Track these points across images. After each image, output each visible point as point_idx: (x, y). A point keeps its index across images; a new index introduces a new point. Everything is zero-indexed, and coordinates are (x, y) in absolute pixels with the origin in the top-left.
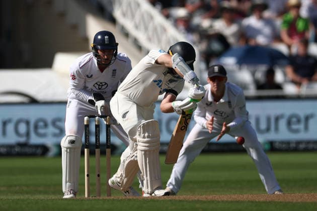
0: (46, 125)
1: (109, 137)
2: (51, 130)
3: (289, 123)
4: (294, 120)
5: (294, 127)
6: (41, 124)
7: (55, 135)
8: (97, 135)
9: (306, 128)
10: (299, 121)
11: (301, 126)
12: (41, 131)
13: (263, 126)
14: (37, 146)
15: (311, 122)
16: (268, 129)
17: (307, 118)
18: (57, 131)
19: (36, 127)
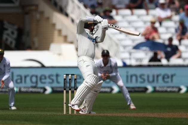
0: (45, 78)
1: (76, 85)
2: (48, 80)
3: (163, 78)
4: (166, 77)
5: (166, 80)
6: (43, 77)
7: (50, 83)
8: (70, 83)
9: (172, 80)
10: (168, 77)
11: (169, 80)
12: (43, 81)
13: (151, 79)
14: (41, 88)
15: (174, 78)
16: (153, 81)
17: (172, 76)
18: (51, 81)
19: (41, 79)
